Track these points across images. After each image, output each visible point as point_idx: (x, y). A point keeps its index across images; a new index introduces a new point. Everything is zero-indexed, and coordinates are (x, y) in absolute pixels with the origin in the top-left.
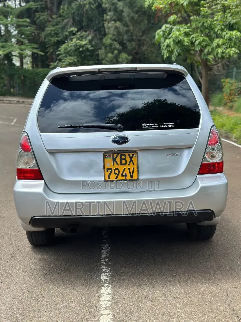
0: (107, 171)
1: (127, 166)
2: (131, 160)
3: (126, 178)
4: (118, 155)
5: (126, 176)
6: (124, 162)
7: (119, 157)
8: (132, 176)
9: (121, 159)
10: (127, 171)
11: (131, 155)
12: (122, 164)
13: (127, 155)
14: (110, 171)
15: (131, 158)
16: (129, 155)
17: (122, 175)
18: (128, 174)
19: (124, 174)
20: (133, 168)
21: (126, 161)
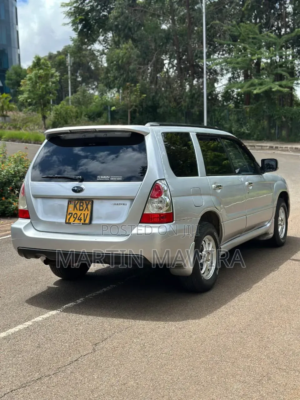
0: (69, 215)
1: (83, 212)
2: (87, 207)
3: (80, 222)
4: (78, 202)
5: (81, 220)
6: (81, 208)
7: (79, 204)
8: (85, 221)
9: (80, 206)
10: (82, 216)
11: (87, 202)
12: (80, 210)
13: (84, 202)
14: (71, 215)
15: (87, 205)
16: (86, 202)
17: (78, 219)
18: (83, 218)
19: (80, 218)
20: (87, 214)
21: (83, 208)
